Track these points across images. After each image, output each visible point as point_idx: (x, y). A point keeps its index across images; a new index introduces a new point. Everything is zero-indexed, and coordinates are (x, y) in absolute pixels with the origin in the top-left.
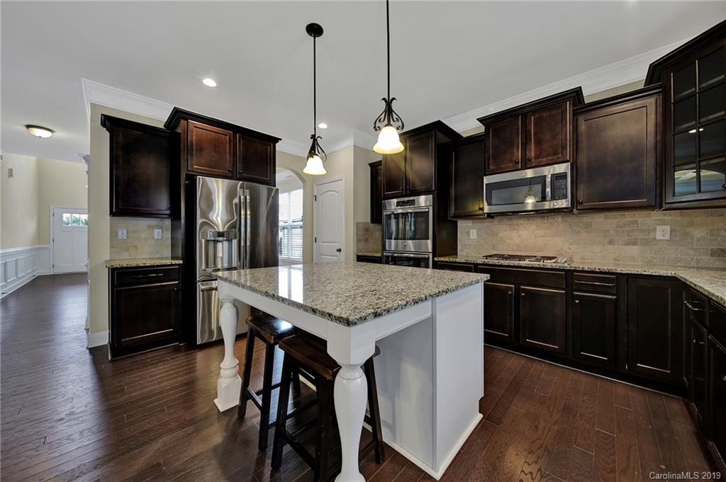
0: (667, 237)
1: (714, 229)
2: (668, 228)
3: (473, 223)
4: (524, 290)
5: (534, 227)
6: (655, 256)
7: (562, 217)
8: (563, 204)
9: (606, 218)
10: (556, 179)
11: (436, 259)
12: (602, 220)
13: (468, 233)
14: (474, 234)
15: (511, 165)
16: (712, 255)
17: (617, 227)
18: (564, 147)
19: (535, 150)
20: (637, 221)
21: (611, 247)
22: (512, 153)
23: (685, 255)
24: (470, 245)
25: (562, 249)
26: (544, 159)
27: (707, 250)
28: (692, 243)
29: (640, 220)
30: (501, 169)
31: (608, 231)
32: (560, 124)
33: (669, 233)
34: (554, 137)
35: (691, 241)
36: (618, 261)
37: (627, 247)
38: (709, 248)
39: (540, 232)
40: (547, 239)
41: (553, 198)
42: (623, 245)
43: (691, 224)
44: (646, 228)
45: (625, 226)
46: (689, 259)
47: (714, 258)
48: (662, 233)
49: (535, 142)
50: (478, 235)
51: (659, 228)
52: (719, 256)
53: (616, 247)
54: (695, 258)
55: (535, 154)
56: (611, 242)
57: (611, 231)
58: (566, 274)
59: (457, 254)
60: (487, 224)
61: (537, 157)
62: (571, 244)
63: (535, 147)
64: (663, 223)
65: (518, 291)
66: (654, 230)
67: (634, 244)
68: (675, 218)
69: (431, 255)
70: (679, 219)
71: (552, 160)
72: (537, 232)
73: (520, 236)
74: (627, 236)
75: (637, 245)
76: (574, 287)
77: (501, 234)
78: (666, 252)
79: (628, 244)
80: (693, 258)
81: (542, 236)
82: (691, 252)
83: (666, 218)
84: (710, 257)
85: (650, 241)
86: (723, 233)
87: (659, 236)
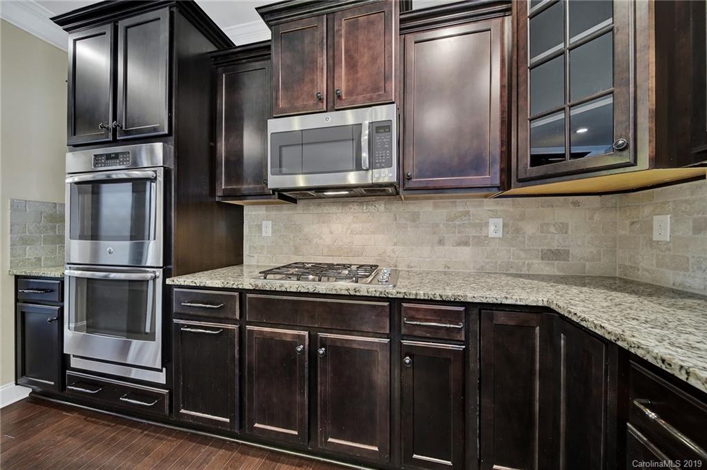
0: (500, 235)
1: (544, 224)
2: (500, 221)
3: (267, 210)
5: (349, 218)
6: (487, 260)
7: (385, 204)
8: (386, 175)
9: (436, 206)
10: (377, 132)
11: (168, 281)
12: (430, 209)
13: (259, 227)
14: (268, 229)
15: (311, 102)
16: (542, 259)
17: (447, 221)
18: (387, 78)
19: (348, 81)
20: (469, 212)
21: (441, 247)
22: (312, 81)
23: (517, 259)
24: (262, 247)
25: (385, 252)
26: (360, 97)
27: (538, 250)
28: (524, 242)
29: (472, 210)
30: (296, 109)
31: (437, 225)
32: (382, 38)
33: (502, 228)
34: (374, 59)
35: (523, 240)
36: (449, 268)
37: (458, 248)
38: (540, 249)
39: (357, 226)
40: (367, 237)
41: (372, 166)
42: (454, 246)
43: (522, 217)
44: (478, 221)
45: (456, 217)
46: (521, 264)
47: (544, 262)
48: (494, 228)
49: (346, 67)
50: (274, 231)
51: (492, 221)
52: (549, 259)
53: (446, 248)
54: (527, 262)
55: (347, 86)
56: (441, 242)
57: (441, 226)
58: (390, 305)
59: (242, 263)
60: (286, 212)
61: (350, 93)
62: (395, 244)
63: (347, 74)
64: (495, 215)
66: (487, 224)
67: (466, 244)
68: (508, 208)
69: (159, 273)
70: (511, 210)
71: (371, 99)
72: (354, 225)
73: (331, 233)
74: (459, 232)
75: (469, 245)
76: (404, 331)
77: (306, 230)
78: (498, 255)
79: (459, 244)
80: (524, 263)
81: (361, 233)
82: (523, 255)
83: (499, 208)
84: (541, 261)
85: (482, 241)
86: (552, 229)
87: (492, 234)
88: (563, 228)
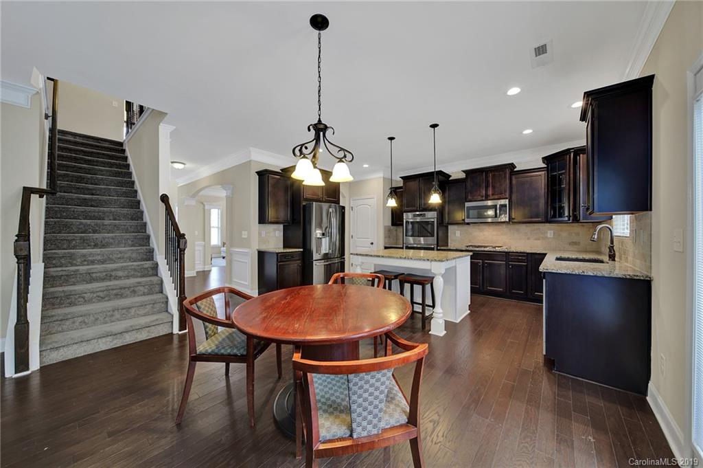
0: (552, 236)
2: (552, 232)
3: (459, 227)
4: (486, 263)
6: (547, 245)
8: (505, 219)
9: (526, 226)
10: (502, 207)
11: (438, 248)
12: (524, 227)
13: (455, 233)
14: (458, 233)
15: (480, 197)
17: (531, 231)
18: (506, 191)
19: (492, 191)
21: (528, 241)
22: (480, 191)
23: (559, 245)
24: (455, 240)
25: (505, 242)
26: (497, 197)
29: (541, 228)
30: (474, 199)
31: (527, 233)
32: (504, 179)
33: (553, 234)
34: (501, 185)
35: (561, 238)
37: (536, 241)
38: (568, 241)
40: (498, 236)
41: (500, 216)
42: (534, 240)
43: (562, 230)
44: (543, 232)
45: (535, 230)
46: (561, 247)
48: (550, 234)
49: (492, 187)
50: (461, 234)
51: (549, 232)
52: (572, 245)
53: (531, 241)
54: (563, 246)
55: (492, 193)
56: (528, 239)
57: (529, 233)
58: (505, 254)
59: (448, 246)
60: (466, 227)
62: (510, 239)
63: (492, 189)
64: (550, 229)
65: (483, 263)
66: (547, 233)
67: (539, 239)
68: (555, 227)
69: (436, 246)
70: (557, 228)
71: (500, 197)
73: (484, 235)
74: (536, 235)
76: (510, 260)
77: (474, 234)
79: (536, 239)
81: (496, 235)
82: (561, 243)
83: (552, 227)
84: (569, 245)
85: (545, 238)
86: (573, 234)
87: (549, 236)
88: (578, 234)
